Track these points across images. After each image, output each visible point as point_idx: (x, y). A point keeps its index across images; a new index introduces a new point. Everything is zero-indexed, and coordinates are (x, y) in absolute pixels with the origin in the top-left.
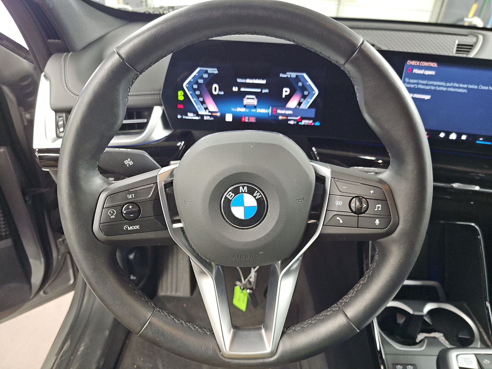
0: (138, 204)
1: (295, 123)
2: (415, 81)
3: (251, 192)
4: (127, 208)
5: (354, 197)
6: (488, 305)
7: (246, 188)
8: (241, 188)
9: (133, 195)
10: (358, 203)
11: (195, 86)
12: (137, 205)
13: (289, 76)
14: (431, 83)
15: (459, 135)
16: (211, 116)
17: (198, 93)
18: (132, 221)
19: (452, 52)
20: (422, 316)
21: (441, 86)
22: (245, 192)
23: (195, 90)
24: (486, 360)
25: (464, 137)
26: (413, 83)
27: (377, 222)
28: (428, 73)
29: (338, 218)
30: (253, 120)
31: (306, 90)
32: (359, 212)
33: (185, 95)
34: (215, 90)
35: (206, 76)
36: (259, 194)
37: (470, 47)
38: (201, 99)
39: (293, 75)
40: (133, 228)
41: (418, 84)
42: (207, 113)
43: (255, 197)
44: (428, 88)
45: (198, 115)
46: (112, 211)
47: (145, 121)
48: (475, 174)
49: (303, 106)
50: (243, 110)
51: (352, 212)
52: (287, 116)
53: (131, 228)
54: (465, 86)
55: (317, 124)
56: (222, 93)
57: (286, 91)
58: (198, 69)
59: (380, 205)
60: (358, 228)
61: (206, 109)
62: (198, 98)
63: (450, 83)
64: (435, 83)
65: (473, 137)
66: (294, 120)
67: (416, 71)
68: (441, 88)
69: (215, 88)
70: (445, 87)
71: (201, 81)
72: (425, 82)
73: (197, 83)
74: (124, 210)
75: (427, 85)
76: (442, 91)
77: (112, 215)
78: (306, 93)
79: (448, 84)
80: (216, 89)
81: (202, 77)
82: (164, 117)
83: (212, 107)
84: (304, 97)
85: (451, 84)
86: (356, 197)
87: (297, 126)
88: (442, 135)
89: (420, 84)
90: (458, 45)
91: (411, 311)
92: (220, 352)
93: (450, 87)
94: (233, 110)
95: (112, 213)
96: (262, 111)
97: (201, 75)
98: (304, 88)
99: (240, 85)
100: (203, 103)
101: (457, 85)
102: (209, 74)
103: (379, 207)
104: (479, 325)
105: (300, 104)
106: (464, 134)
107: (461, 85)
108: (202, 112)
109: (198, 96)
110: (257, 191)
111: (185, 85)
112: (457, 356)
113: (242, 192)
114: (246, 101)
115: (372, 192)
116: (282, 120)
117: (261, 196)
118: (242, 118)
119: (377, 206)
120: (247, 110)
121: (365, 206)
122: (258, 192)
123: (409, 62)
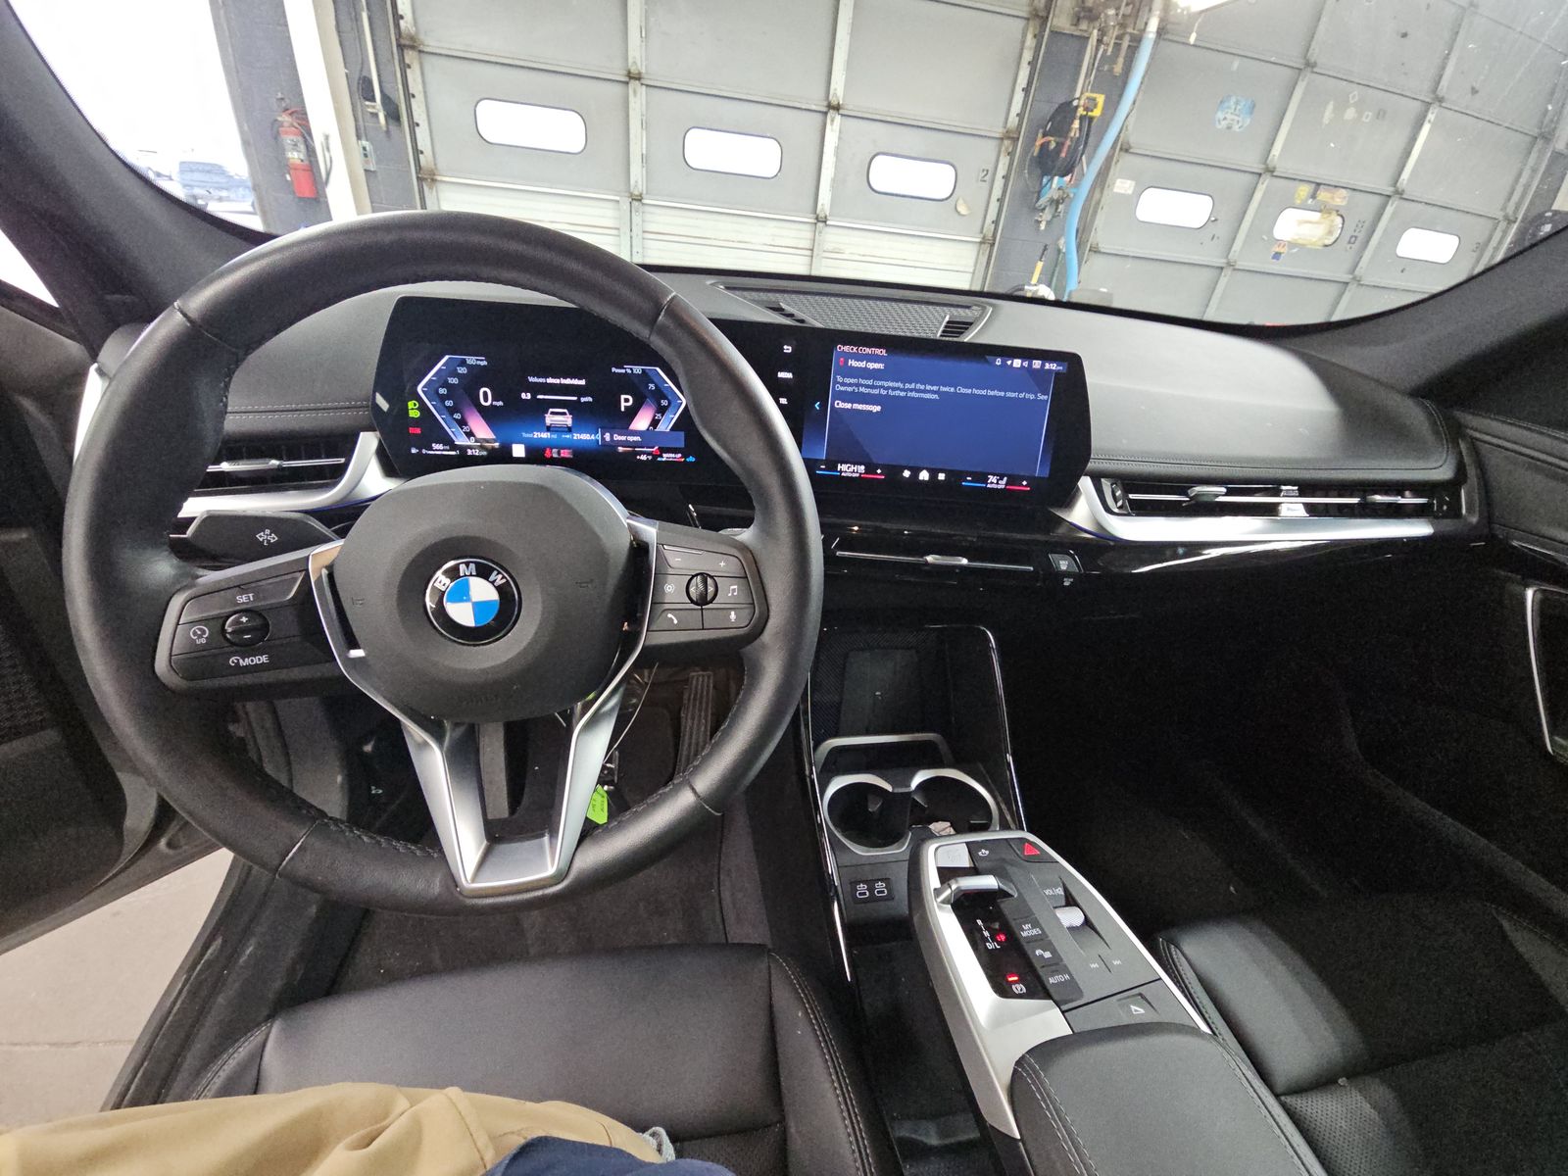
0: (265, 614)
1: (650, 457)
2: (852, 381)
3: (484, 573)
4: (237, 622)
5: (693, 576)
6: (1010, 758)
7: (472, 566)
8: (462, 567)
9: (251, 595)
10: (701, 586)
11: (443, 391)
12: (260, 615)
13: (629, 371)
14: (880, 383)
15: (933, 473)
16: (482, 448)
17: (449, 403)
18: (248, 649)
19: (935, 334)
20: (909, 793)
21: (895, 388)
22: (471, 575)
23: (443, 398)
24: (983, 851)
25: (942, 476)
26: (850, 385)
27: (733, 616)
28: (872, 366)
29: (670, 616)
30: (566, 454)
31: (665, 398)
32: (703, 601)
33: (423, 408)
34: (486, 400)
35: (462, 370)
36: (500, 576)
37: (966, 326)
38: (457, 416)
39: (638, 370)
40: (252, 661)
41: (858, 385)
42: (471, 442)
43: (493, 583)
44: (876, 392)
45: (454, 447)
46: (200, 629)
47: (343, 460)
48: (962, 538)
49: (661, 427)
50: (545, 435)
51: (692, 601)
52: (635, 445)
53: (247, 662)
54: (935, 388)
55: (691, 459)
56: (500, 403)
57: (626, 401)
58: (447, 357)
59: (736, 587)
60: (703, 629)
61: (470, 434)
62: (452, 415)
63: (910, 383)
64: (886, 384)
65: (955, 476)
66: (648, 454)
67: (853, 363)
68: (897, 393)
69: (485, 393)
70: (902, 390)
71: (454, 381)
72: (870, 382)
73: (446, 385)
74: (229, 626)
75: (873, 387)
76: (899, 397)
77: (200, 637)
78: (664, 403)
79: (907, 386)
80: (486, 396)
81: (455, 374)
82: (381, 453)
83: (482, 430)
84: (662, 410)
85: (913, 386)
86: (697, 575)
87: (654, 463)
88: (907, 474)
89: (862, 385)
90: (948, 322)
91: (889, 788)
92: (457, 886)
93: (911, 390)
94: (525, 435)
95: (199, 633)
96: (584, 437)
97: (452, 368)
98: (660, 394)
99: (536, 389)
100: (462, 423)
101: (922, 387)
102: (470, 367)
103: (734, 590)
104: (1000, 799)
105: (655, 423)
106: (942, 471)
107: (928, 387)
108: (461, 440)
109: (451, 411)
110: (495, 572)
111: (419, 389)
112: (937, 849)
113: (465, 576)
114: (550, 419)
115: (722, 564)
116: (625, 453)
117: (504, 580)
118: (544, 450)
119: (732, 587)
120: (555, 436)
121: (711, 589)
122: (499, 573)
123: (841, 348)
